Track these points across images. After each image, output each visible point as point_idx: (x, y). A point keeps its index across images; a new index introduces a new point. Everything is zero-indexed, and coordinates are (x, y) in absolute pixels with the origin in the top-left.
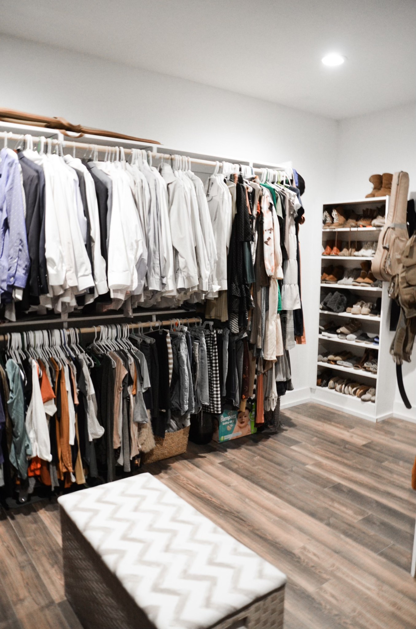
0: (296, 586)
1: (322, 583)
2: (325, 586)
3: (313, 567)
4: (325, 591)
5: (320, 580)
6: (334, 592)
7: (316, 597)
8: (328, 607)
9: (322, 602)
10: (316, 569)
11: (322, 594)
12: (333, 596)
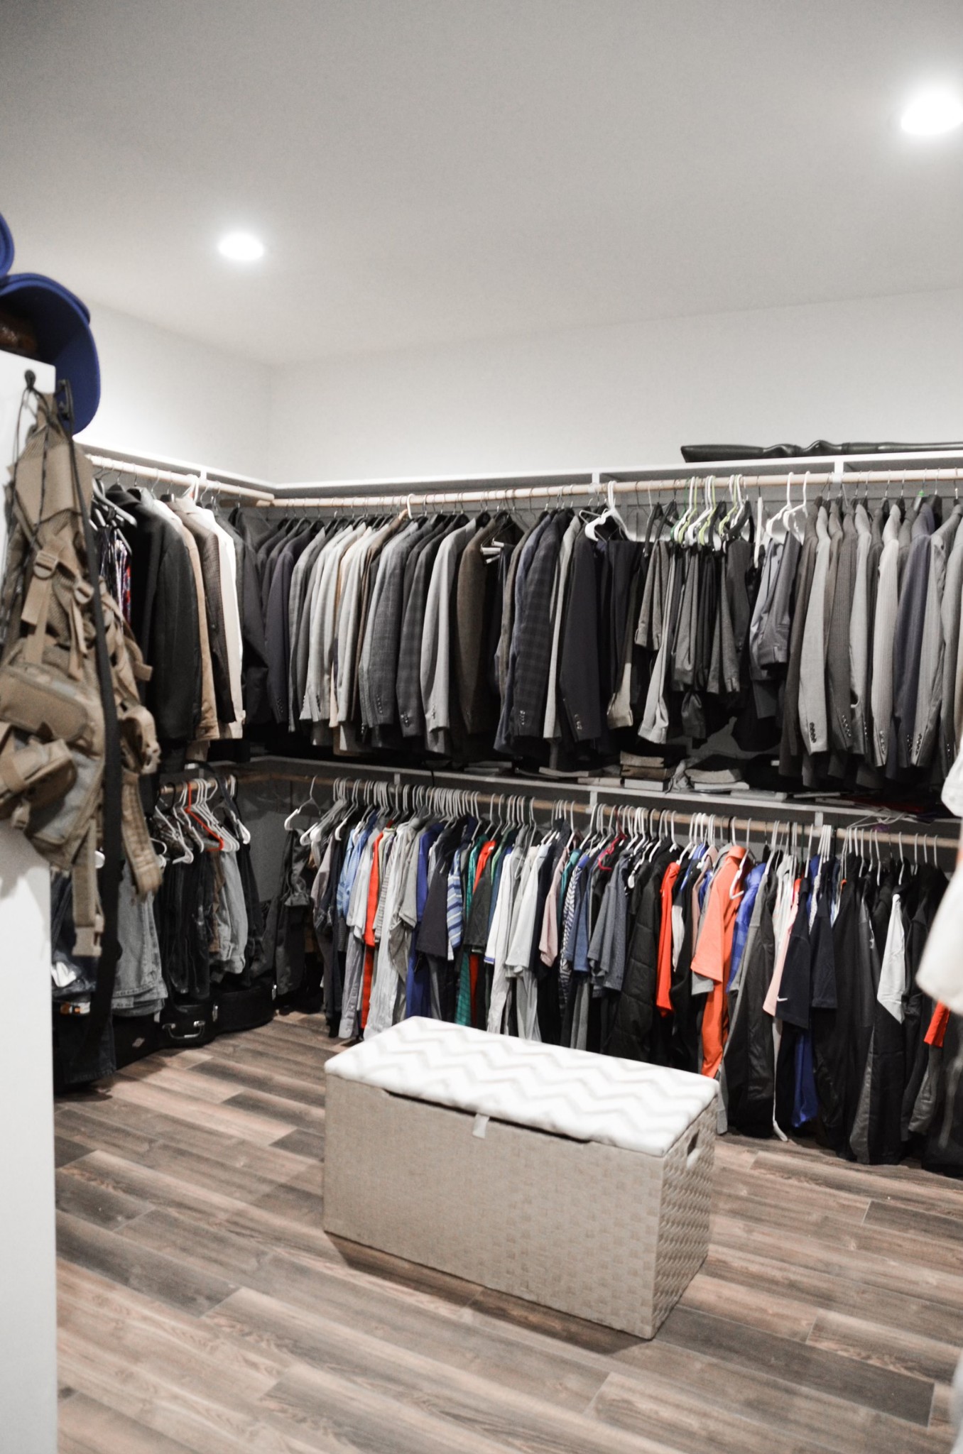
0: (333, 1369)
1: (279, 1387)
2: (271, 1382)
3: (303, 1420)
4: (269, 1371)
5: (282, 1392)
6: (253, 1373)
7: (287, 1356)
8: (263, 1345)
9: (275, 1350)
10: (294, 1416)
11: (276, 1365)
12: (254, 1365)
